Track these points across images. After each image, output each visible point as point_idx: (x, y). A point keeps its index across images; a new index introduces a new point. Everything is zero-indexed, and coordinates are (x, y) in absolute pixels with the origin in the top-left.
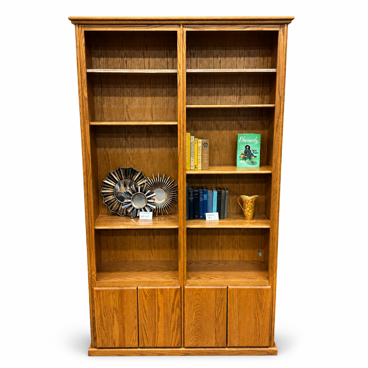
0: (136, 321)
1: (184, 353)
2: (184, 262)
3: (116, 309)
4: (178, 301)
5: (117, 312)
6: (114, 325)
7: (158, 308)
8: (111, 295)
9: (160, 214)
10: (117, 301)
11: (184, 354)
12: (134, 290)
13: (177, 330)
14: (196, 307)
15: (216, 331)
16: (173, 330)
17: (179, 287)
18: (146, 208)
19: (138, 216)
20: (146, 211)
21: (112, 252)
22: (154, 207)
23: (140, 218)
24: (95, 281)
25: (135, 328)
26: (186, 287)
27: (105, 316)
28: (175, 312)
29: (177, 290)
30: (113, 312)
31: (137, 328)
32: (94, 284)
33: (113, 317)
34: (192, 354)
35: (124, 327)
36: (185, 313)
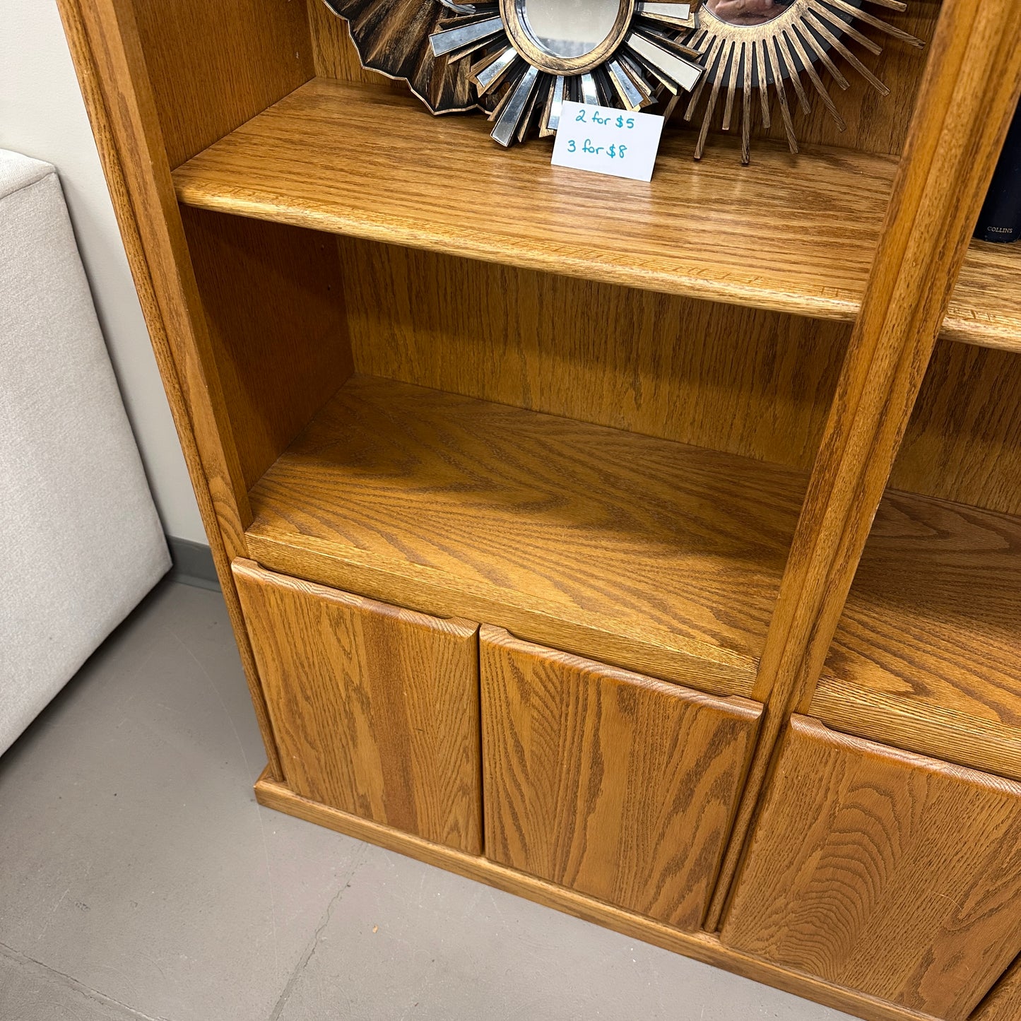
0: (469, 769)
1: (710, 957)
2: (828, 585)
3: (359, 690)
4: (727, 774)
5: (365, 704)
6: (355, 745)
7: (597, 762)
8: (325, 622)
9: (722, 140)
10: (364, 663)
11: (711, 961)
12: (453, 640)
13: (694, 877)
14: (834, 837)
15: (928, 961)
16: (669, 871)
17: (755, 712)
18: (616, 73)
19: (544, 132)
20: (610, 98)
21: (407, 336)
22: (686, 76)
23: (560, 155)
24: (240, 528)
25: (464, 790)
26: (797, 724)
27: (307, 698)
28: (693, 810)
29: (731, 724)
30: (349, 697)
31: (474, 794)
32: (237, 542)
33: (350, 716)
34: (755, 976)
35: (405, 770)
36: (760, 834)
